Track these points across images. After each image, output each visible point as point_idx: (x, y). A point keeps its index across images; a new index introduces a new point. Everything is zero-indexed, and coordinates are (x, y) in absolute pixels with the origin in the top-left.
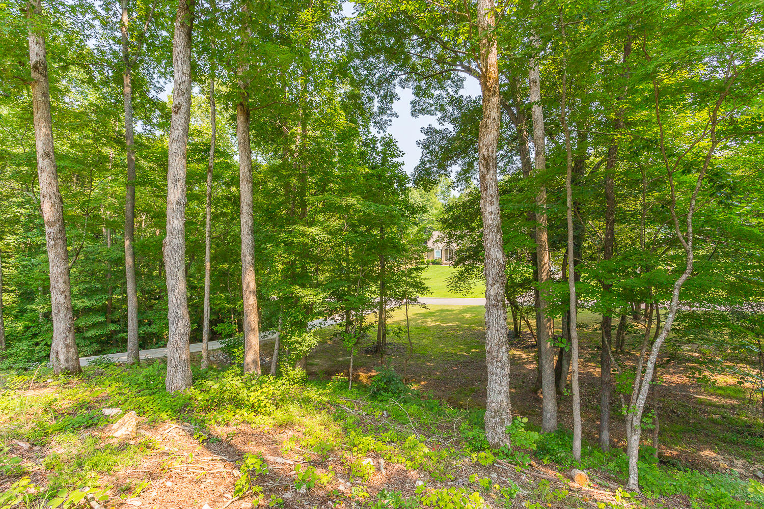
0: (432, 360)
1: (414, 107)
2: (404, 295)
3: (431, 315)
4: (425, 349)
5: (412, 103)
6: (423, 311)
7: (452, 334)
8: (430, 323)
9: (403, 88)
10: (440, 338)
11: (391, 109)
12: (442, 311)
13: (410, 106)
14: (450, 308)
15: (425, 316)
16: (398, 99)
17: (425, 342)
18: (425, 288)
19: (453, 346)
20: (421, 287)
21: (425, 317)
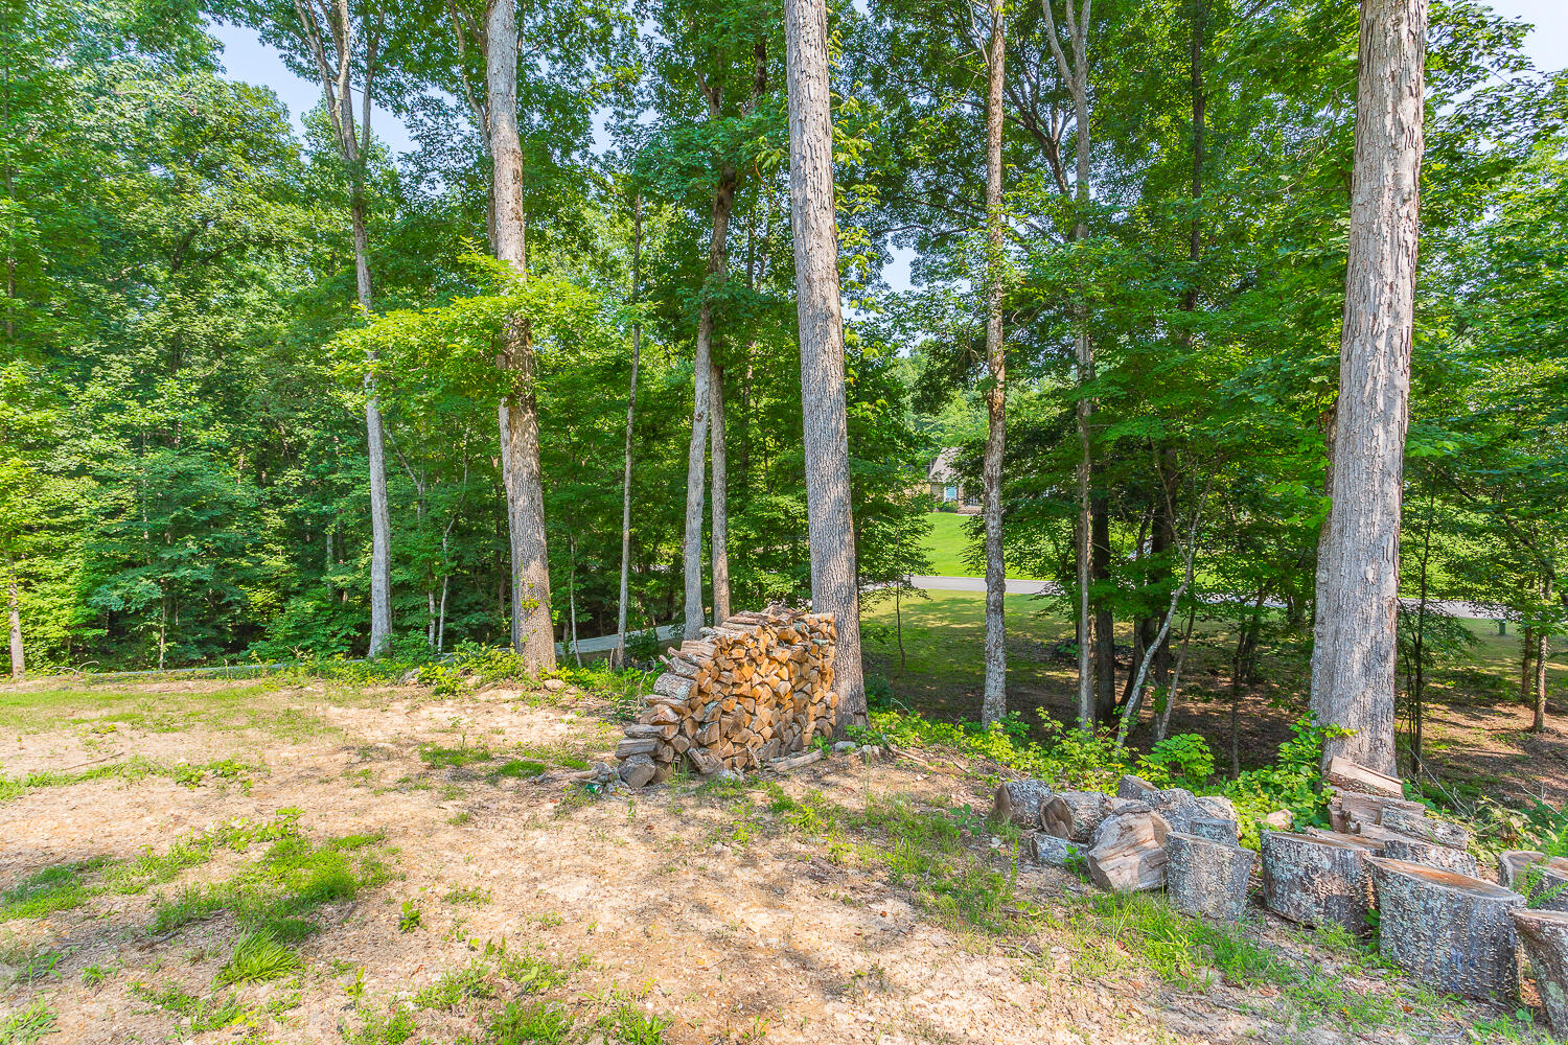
0: (932, 682)
1: (915, 270)
2: (892, 575)
3: (933, 607)
4: (923, 665)
5: (912, 264)
6: (921, 601)
7: (970, 642)
8: (933, 622)
9: (900, 247)
10: (948, 648)
11: (878, 277)
12: (954, 601)
13: (910, 269)
14: (968, 597)
15: (924, 609)
16: (890, 261)
17: (923, 653)
18: (927, 564)
19: (969, 661)
20: (919, 563)
21: (923, 612)
